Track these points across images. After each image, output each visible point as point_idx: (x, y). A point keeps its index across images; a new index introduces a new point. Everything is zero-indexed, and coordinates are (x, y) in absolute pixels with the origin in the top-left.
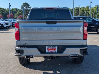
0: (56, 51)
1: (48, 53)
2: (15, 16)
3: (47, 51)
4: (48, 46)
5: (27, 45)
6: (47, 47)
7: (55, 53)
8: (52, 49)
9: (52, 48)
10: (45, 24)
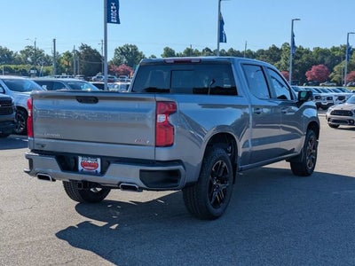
0: (99, 169)
1: (82, 172)
2: (332, 74)
3: (80, 168)
4: (82, 155)
5: (45, 149)
6: (80, 159)
7: (96, 174)
8: (90, 165)
9: (89, 161)
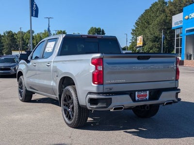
0: (147, 97)
1: (138, 101)
3: (137, 98)
4: (138, 91)
7: (146, 100)
9: (142, 94)
10: (135, 60)
